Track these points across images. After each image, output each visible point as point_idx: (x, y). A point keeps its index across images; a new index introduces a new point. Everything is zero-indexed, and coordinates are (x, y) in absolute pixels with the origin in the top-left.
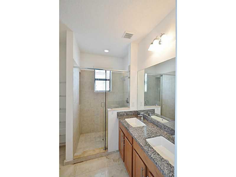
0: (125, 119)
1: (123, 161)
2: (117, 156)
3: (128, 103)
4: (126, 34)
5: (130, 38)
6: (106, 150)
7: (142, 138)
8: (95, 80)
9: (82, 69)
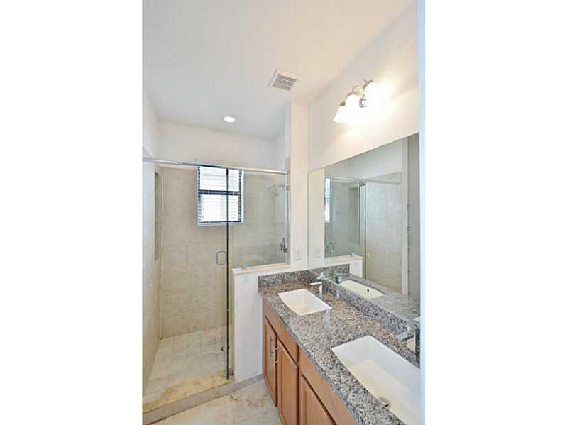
0: (279, 294)
1: (274, 406)
2: (259, 390)
3: (285, 250)
4: (280, 76)
5: (288, 89)
6: (230, 376)
7: (323, 345)
8: (201, 192)
9: (161, 165)
